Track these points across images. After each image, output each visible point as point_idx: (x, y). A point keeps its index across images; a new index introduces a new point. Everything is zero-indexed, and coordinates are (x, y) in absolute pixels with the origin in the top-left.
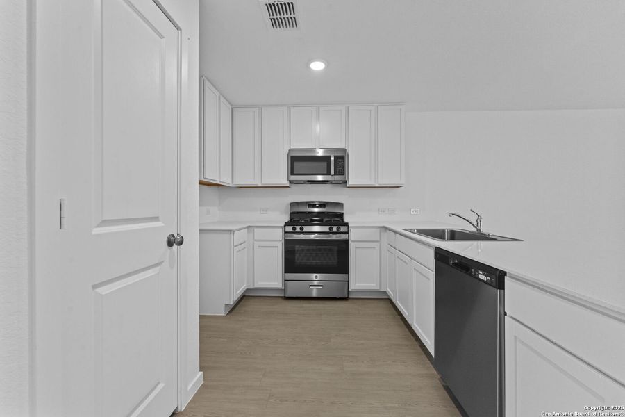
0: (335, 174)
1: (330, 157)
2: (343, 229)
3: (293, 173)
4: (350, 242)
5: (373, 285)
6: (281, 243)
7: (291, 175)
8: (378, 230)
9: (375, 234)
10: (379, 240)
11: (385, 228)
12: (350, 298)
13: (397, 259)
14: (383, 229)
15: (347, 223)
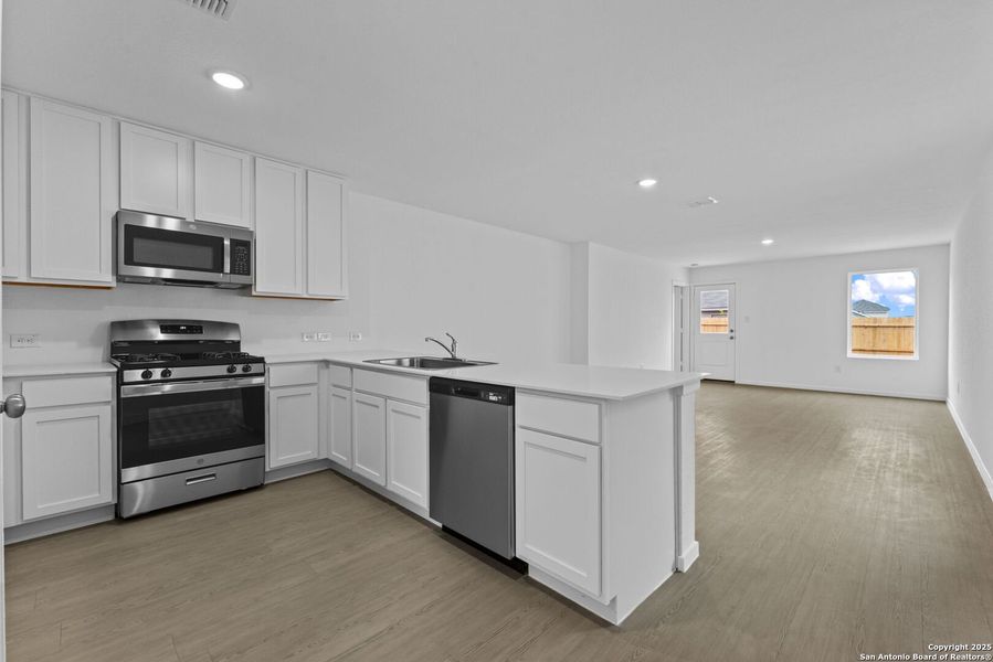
0: (233, 271)
1: (222, 240)
2: (255, 368)
3: (129, 261)
4: (267, 389)
5: (308, 453)
6: (109, 408)
7: (126, 263)
8: (316, 366)
9: (310, 373)
10: (316, 381)
11: (327, 363)
12: (268, 485)
13: (355, 404)
14: (323, 364)
15: (263, 358)
